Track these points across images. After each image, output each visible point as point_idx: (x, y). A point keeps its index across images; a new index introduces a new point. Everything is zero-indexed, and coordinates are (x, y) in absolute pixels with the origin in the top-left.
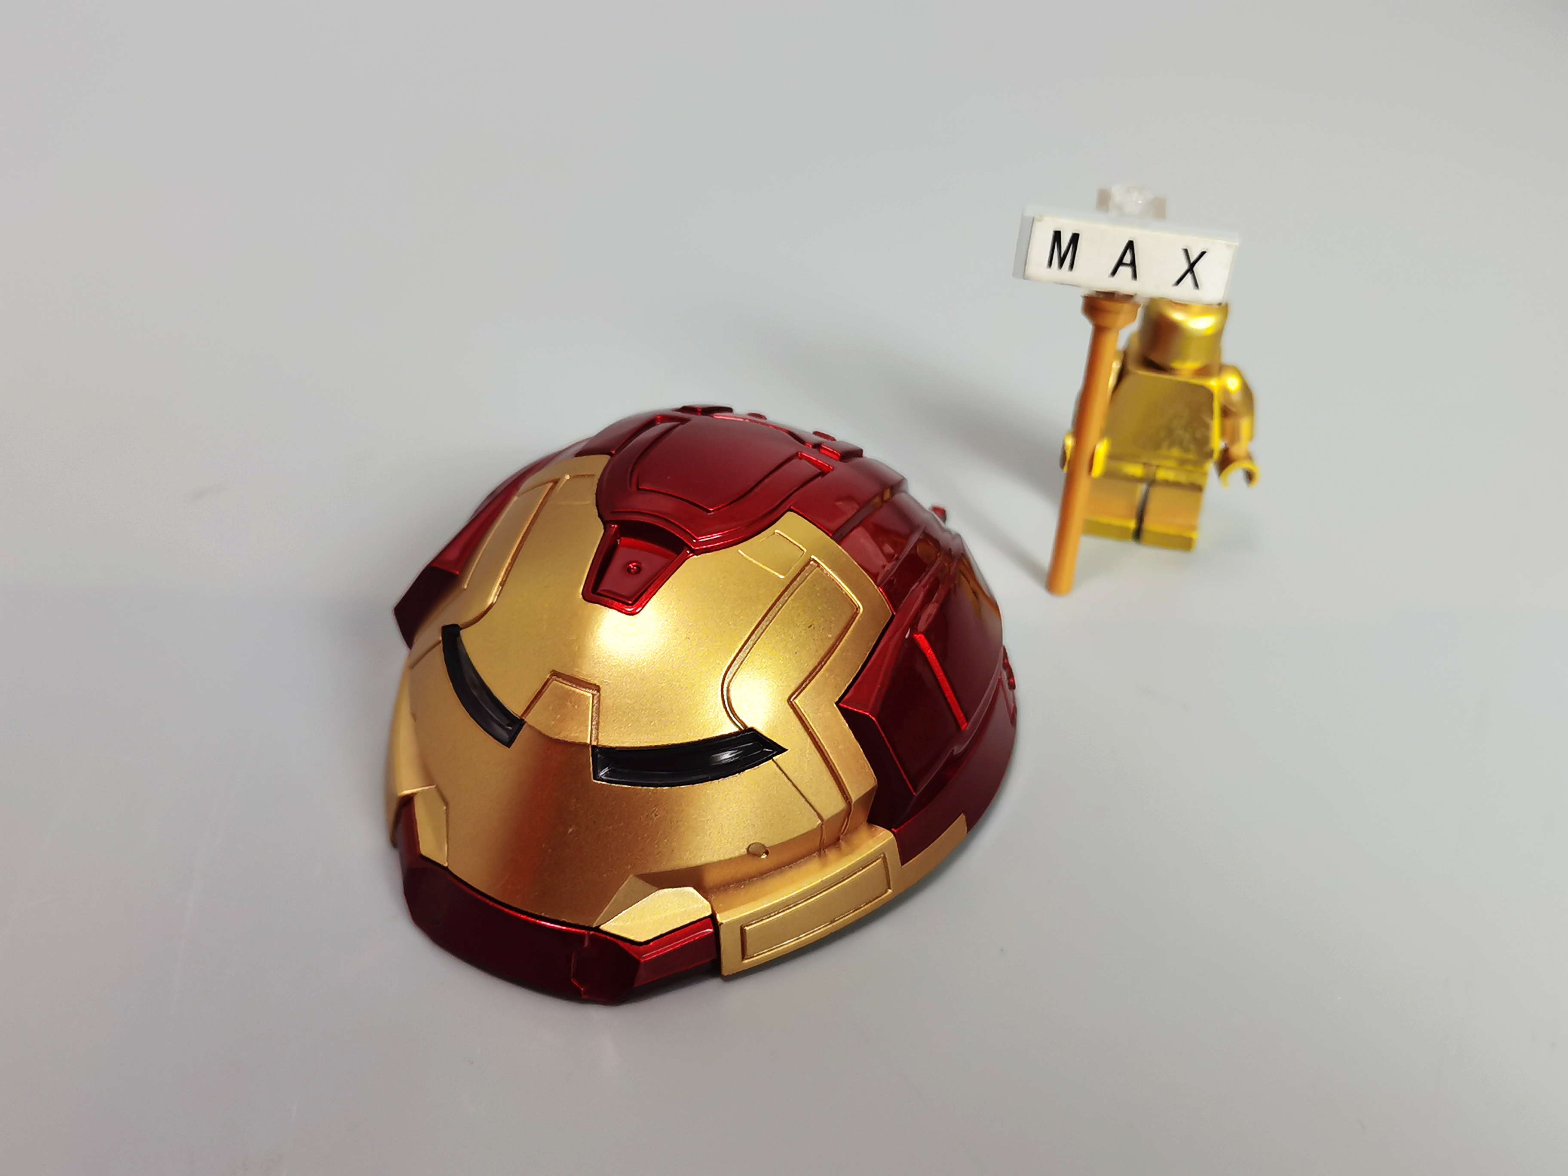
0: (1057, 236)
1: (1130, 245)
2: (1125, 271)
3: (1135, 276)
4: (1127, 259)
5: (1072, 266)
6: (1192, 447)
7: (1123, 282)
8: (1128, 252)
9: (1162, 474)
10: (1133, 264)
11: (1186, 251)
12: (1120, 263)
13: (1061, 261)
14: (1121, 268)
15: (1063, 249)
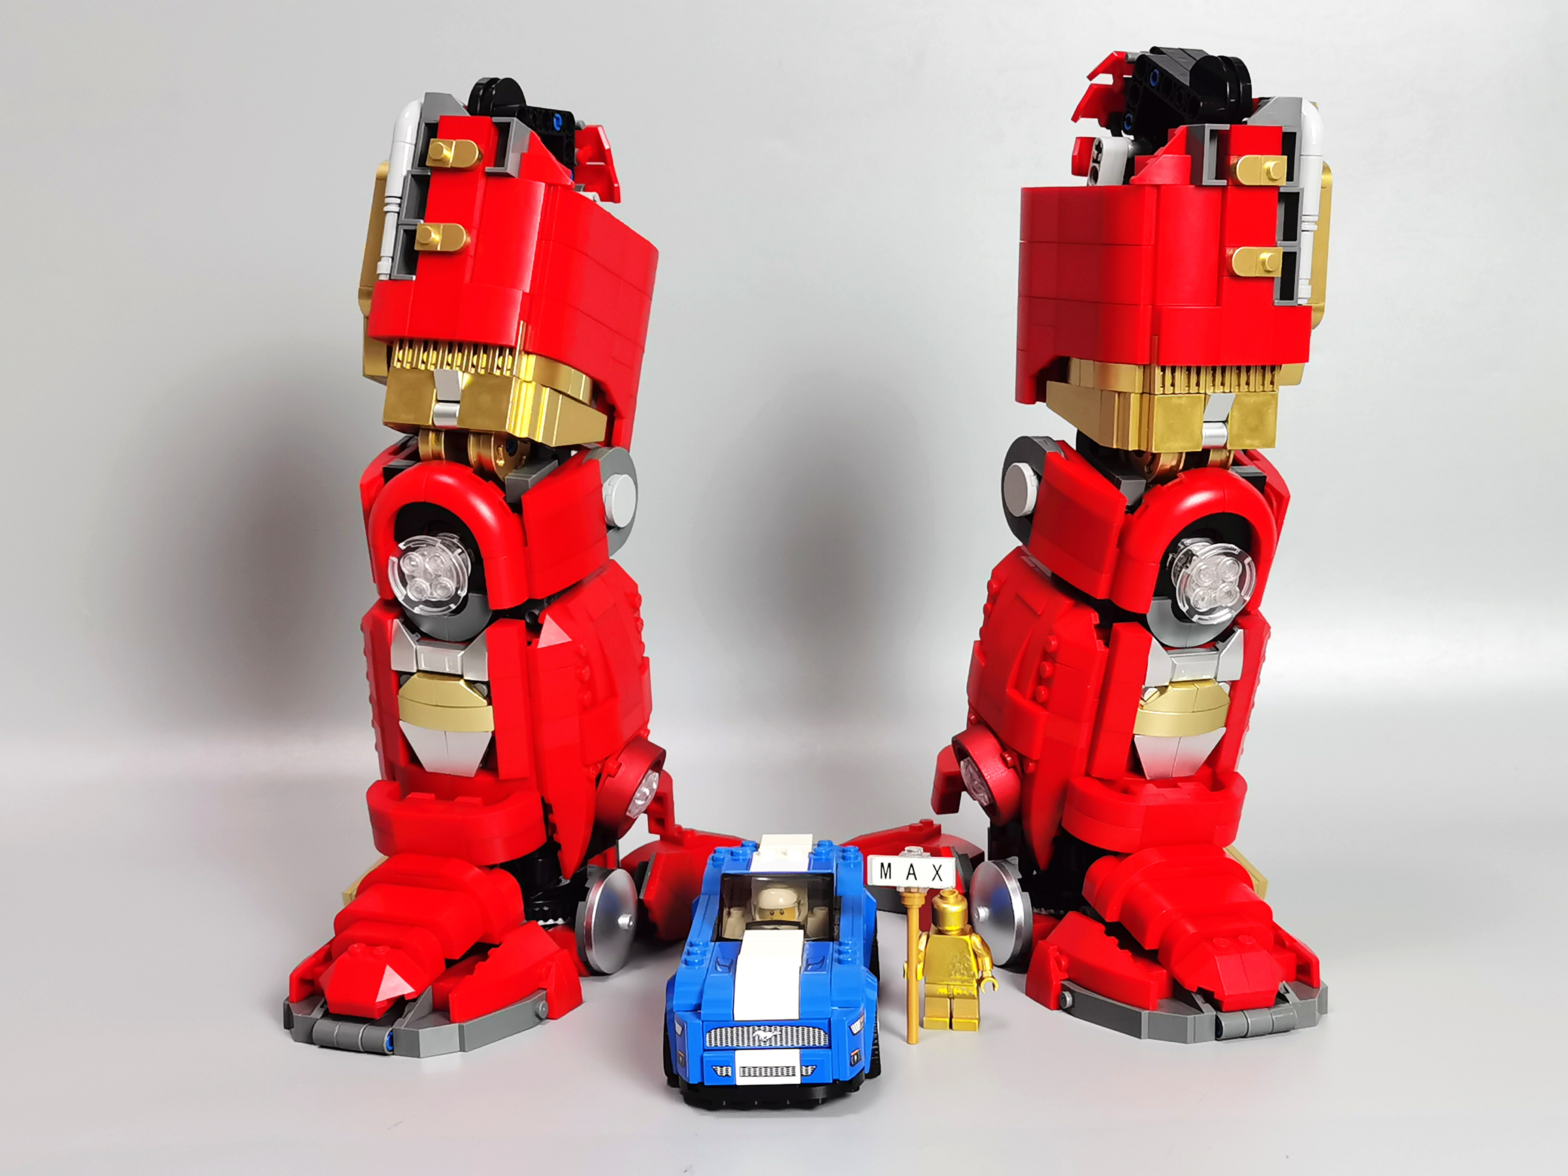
0: (882, 865)
1: (912, 865)
2: (912, 877)
3: (916, 879)
5: (890, 878)
6: (965, 972)
7: (911, 883)
8: (912, 869)
9: (957, 991)
10: (914, 874)
11: (934, 866)
12: (909, 874)
13: (886, 875)
14: (910, 876)
15: (886, 870)
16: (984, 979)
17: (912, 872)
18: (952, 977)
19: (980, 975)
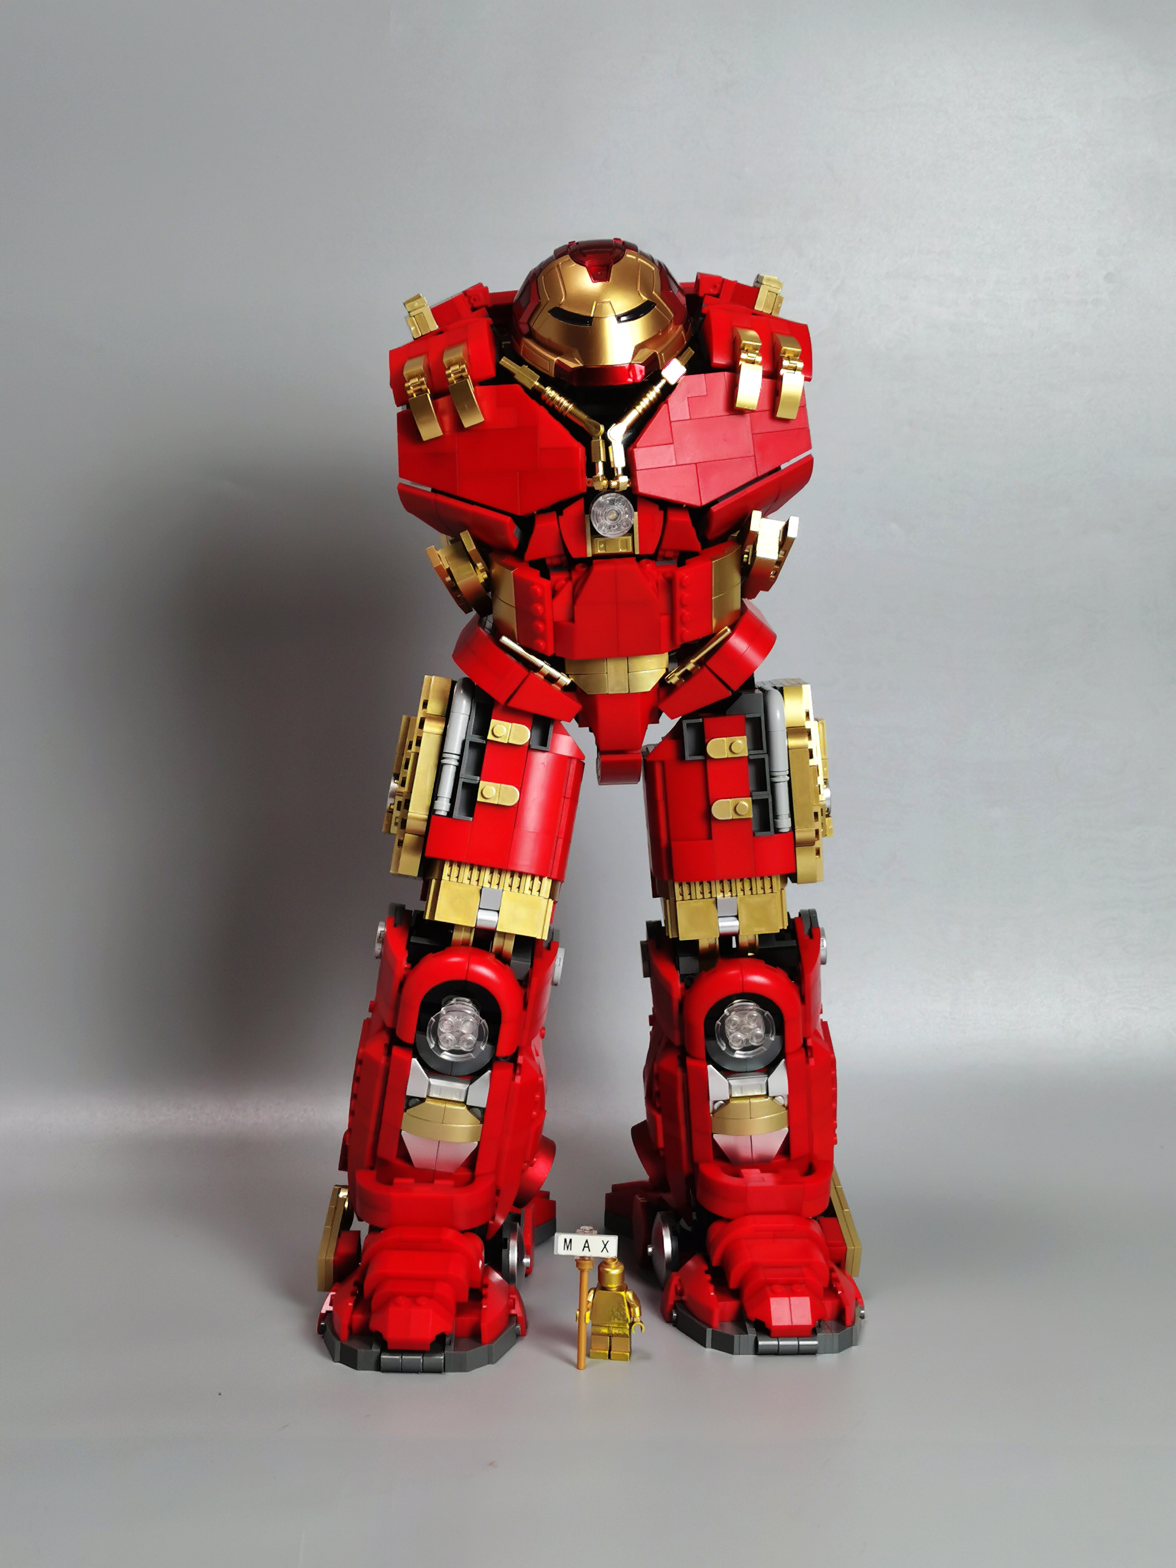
0: (565, 1240)
1: (587, 1241)
2: (586, 1249)
3: (589, 1250)
4: (587, 1245)
5: (571, 1249)
6: (621, 1318)
7: (586, 1253)
8: (587, 1243)
9: (614, 1331)
10: (588, 1247)
11: (603, 1241)
12: (585, 1247)
13: (568, 1248)
15: (568, 1244)
16: (635, 1323)
18: (612, 1321)
19: (632, 1320)
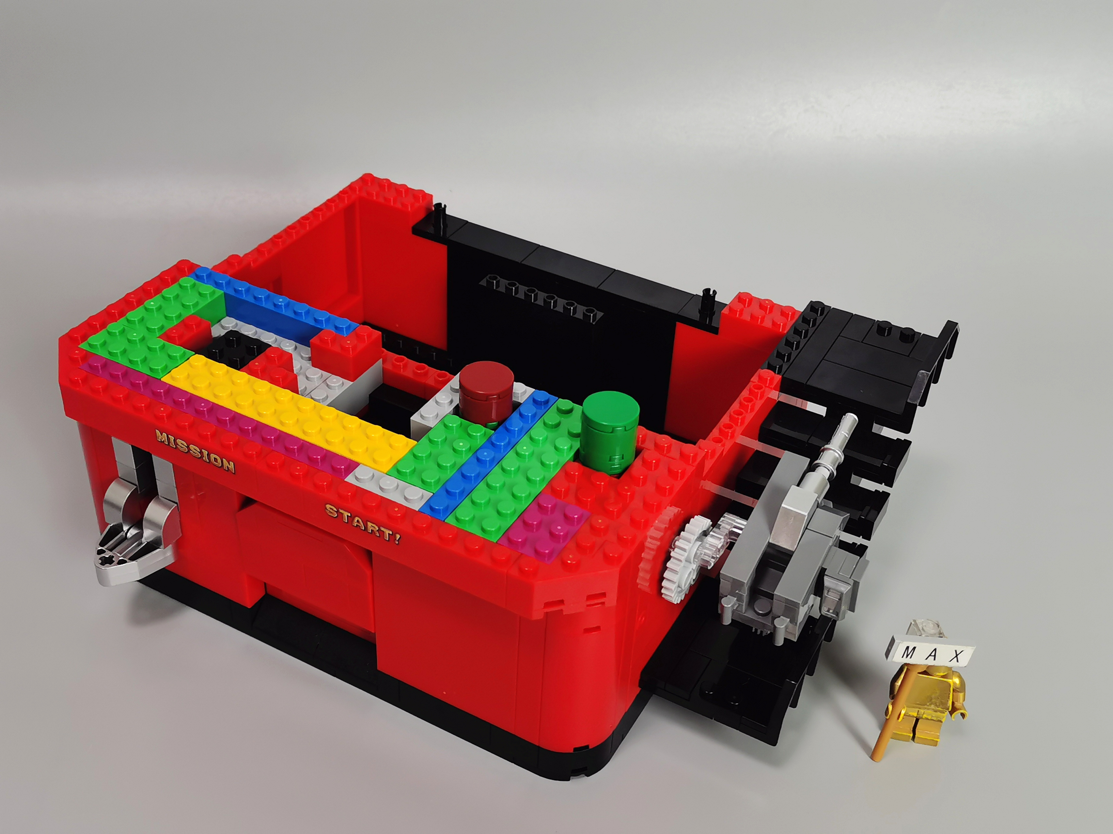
0: (908, 648)
1: (935, 650)
3: (935, 659)
8: (934, 652)
10: (935, 656)
11: (957, 651)
12: (930, 655)
13: (907, 656)
14: (930, 657)
15: (909, 652)
17: (934, 654)
